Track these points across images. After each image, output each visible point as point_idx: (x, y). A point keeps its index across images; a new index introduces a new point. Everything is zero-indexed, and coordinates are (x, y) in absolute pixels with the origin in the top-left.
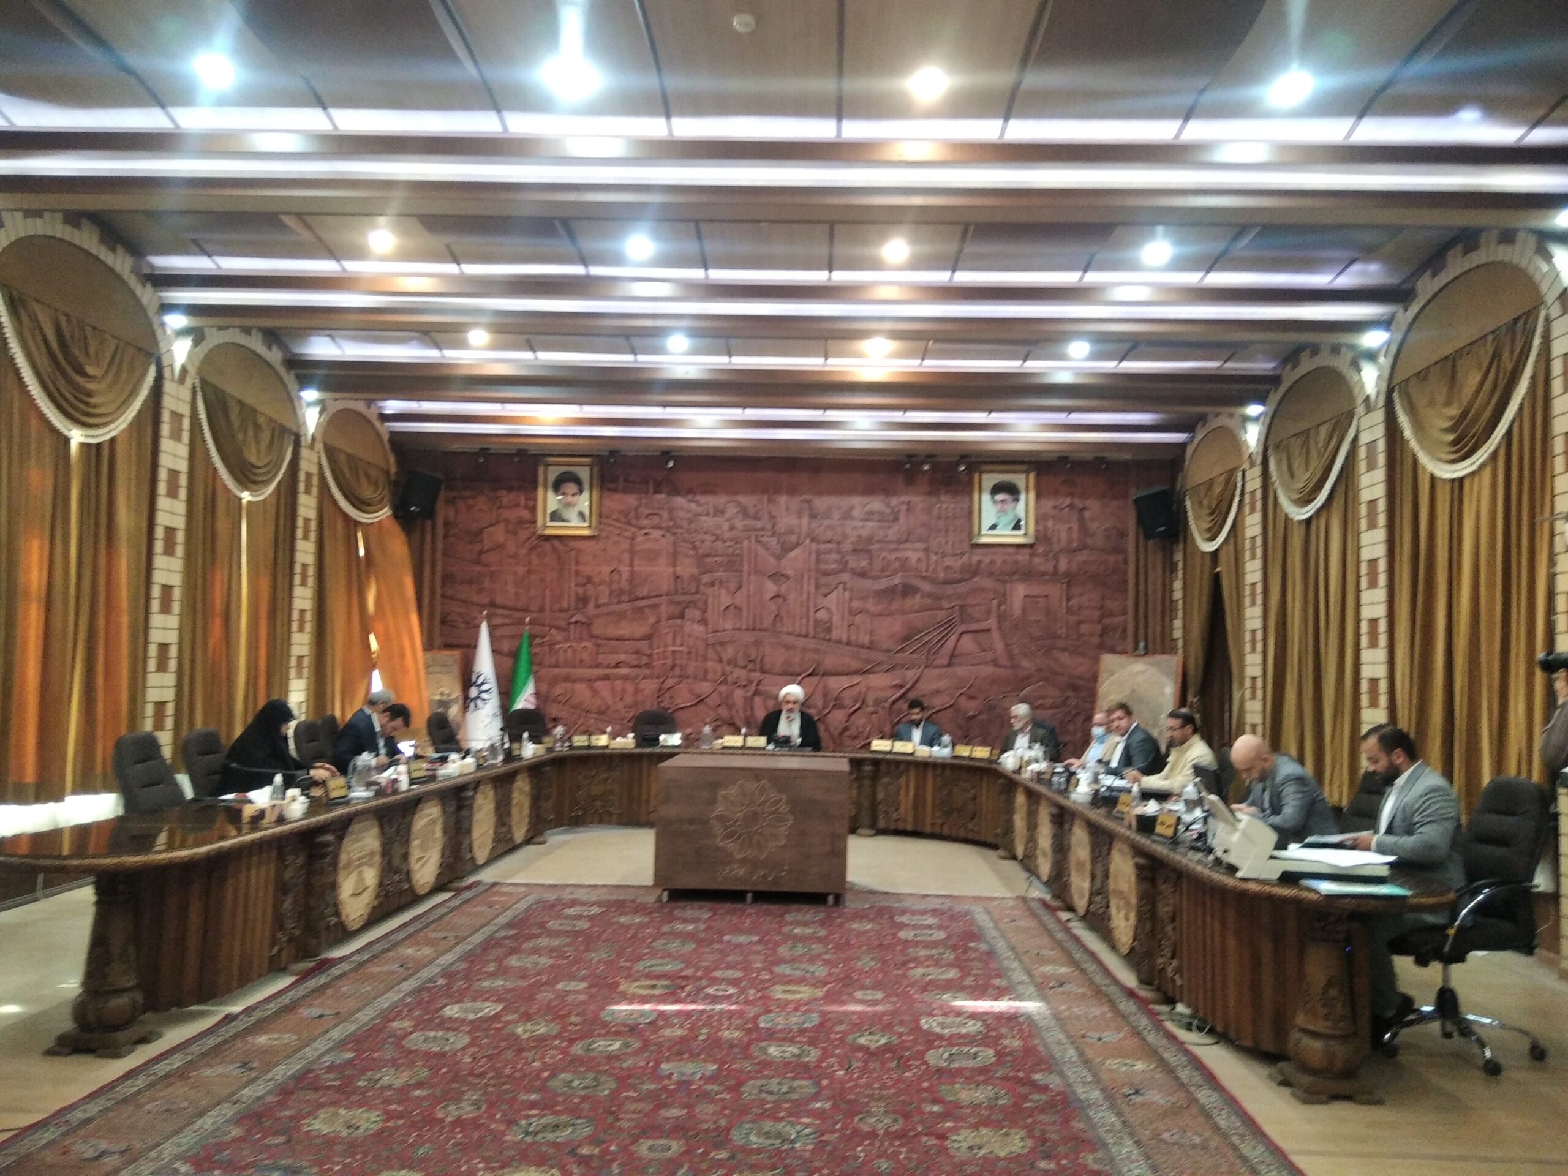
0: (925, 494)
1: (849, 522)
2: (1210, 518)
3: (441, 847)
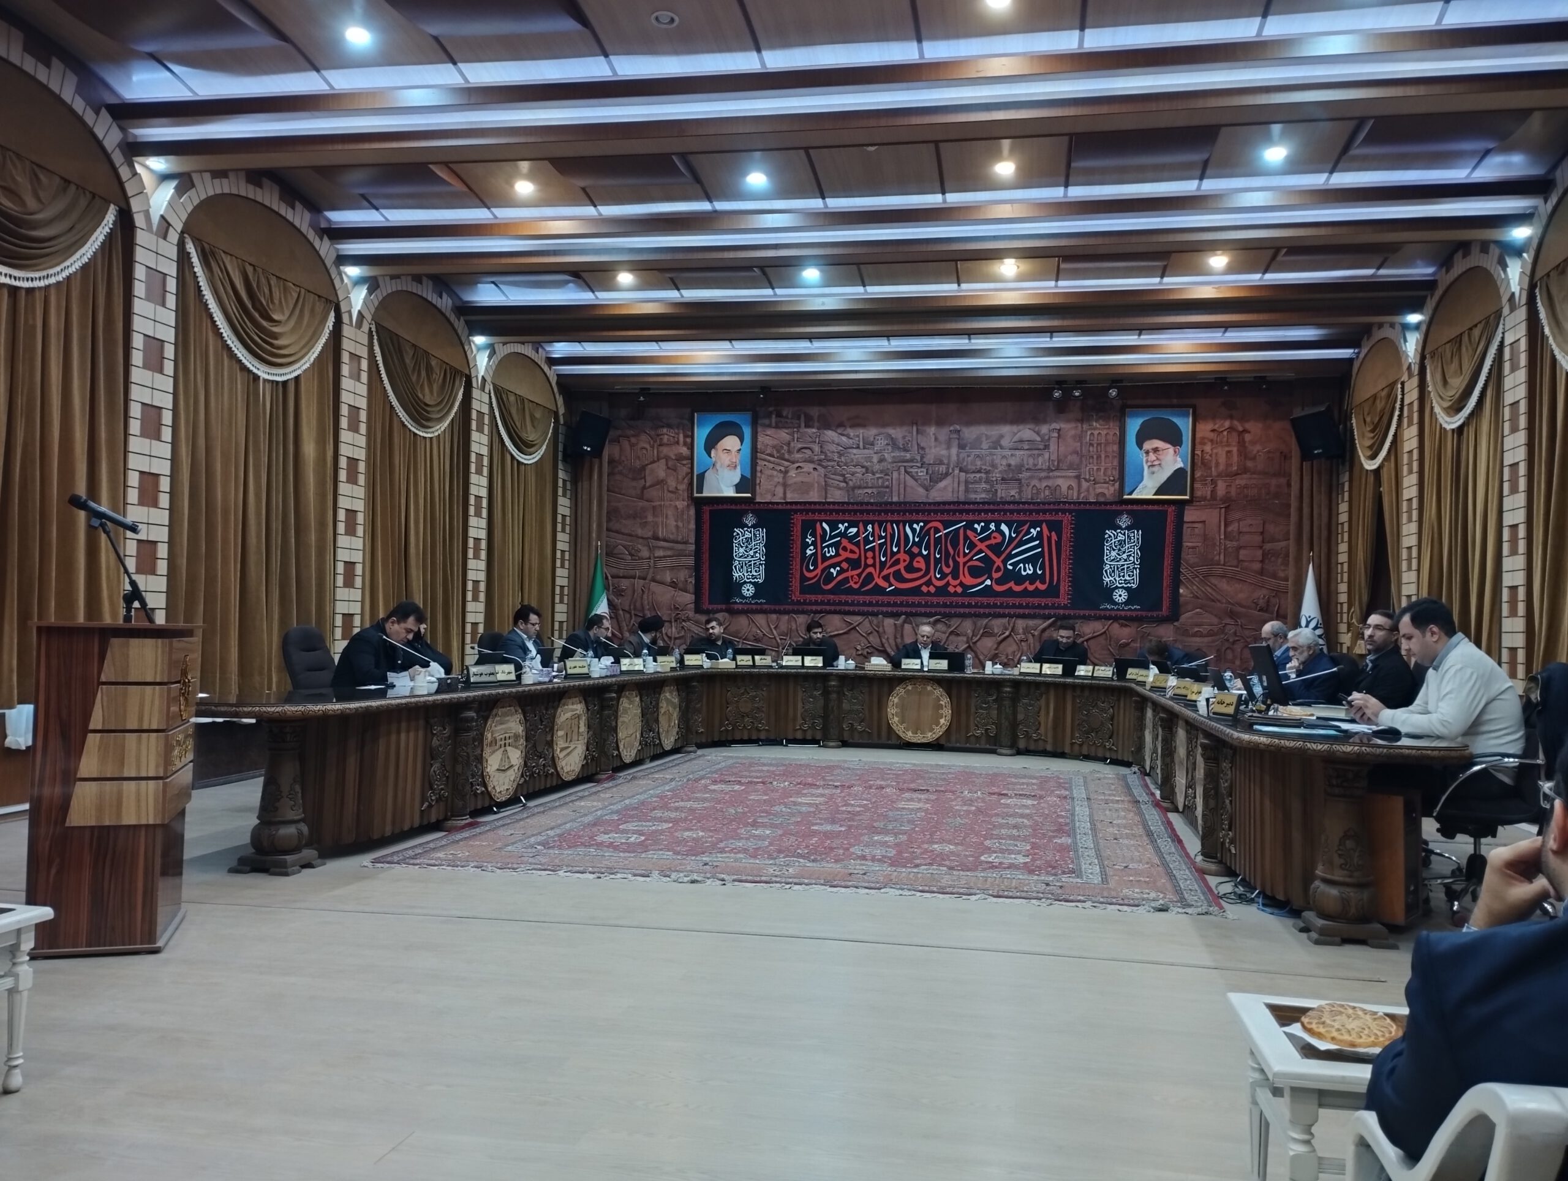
0: (1078, 420)
1: (998, 451)
2: (1372, 435)
3: (586, 741)
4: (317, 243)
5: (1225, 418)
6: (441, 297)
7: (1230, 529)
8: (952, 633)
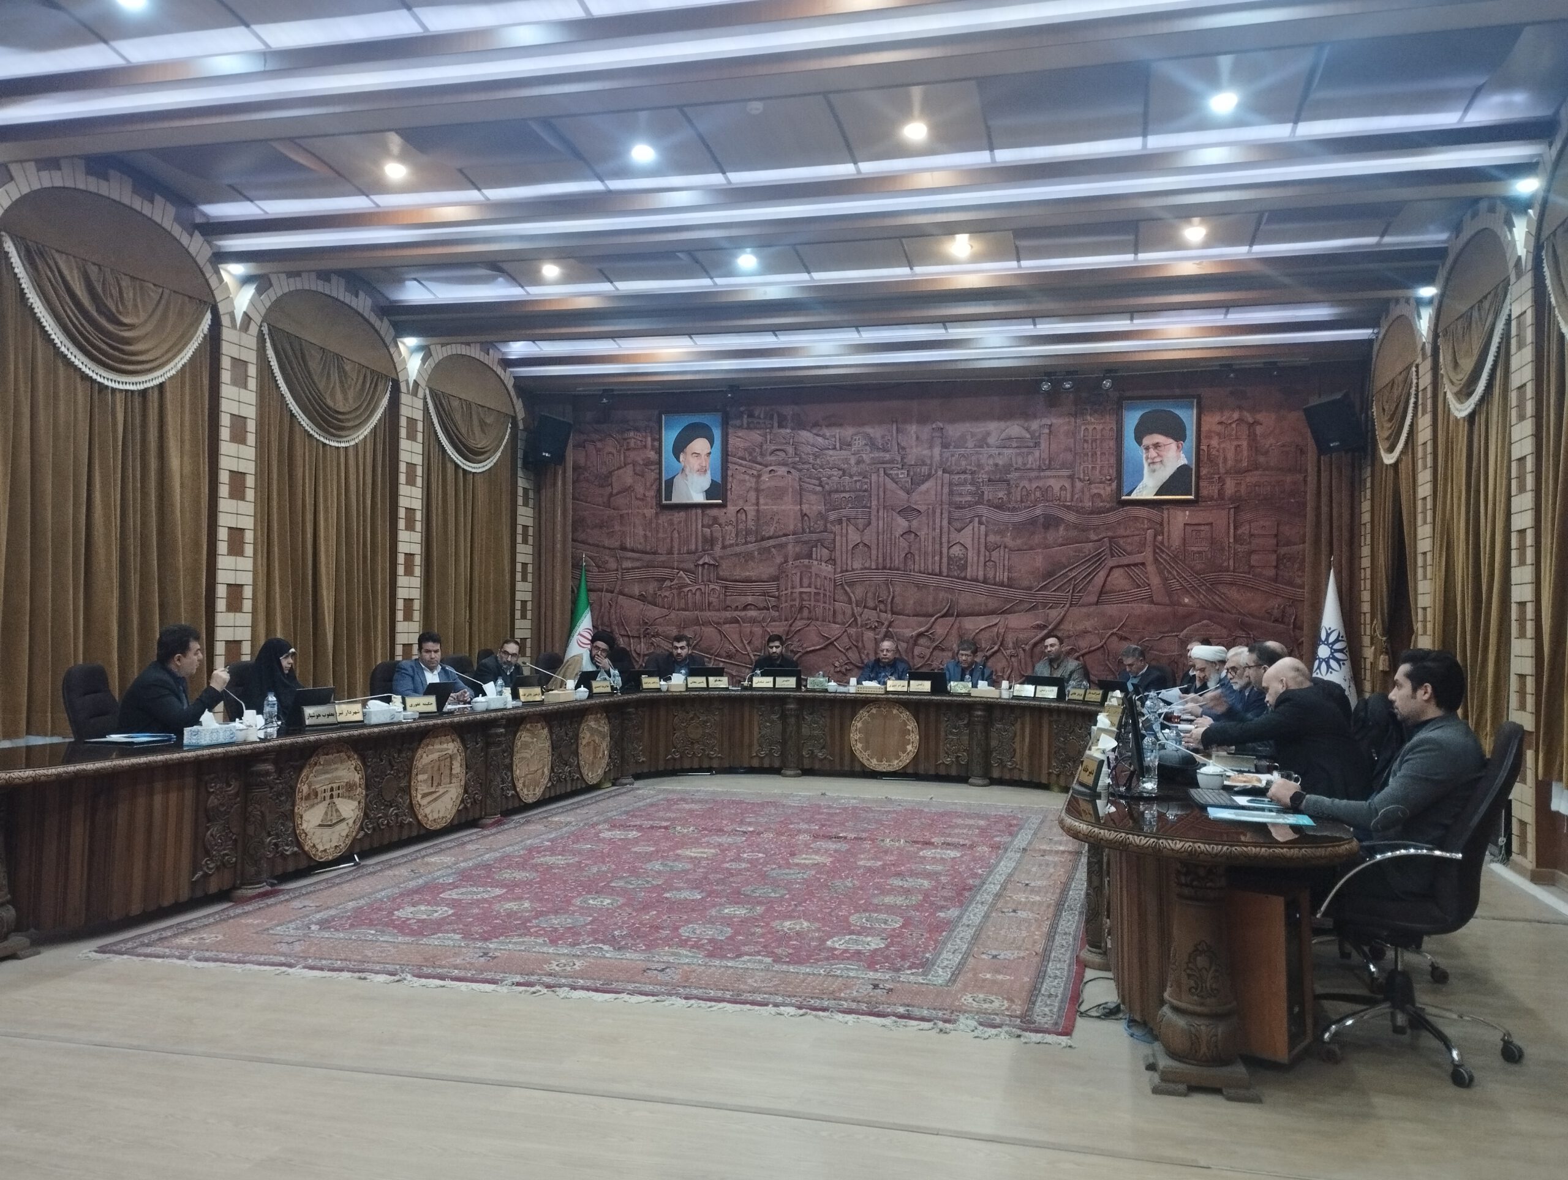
0: (1070, 414)
1: (985, 450)
2: (1389, 425)
3: (463, 783)
4: (185, 240)
5: (1233, 410)
6: (357, 296)
7: (1239, 532)
8: (935, 648)
